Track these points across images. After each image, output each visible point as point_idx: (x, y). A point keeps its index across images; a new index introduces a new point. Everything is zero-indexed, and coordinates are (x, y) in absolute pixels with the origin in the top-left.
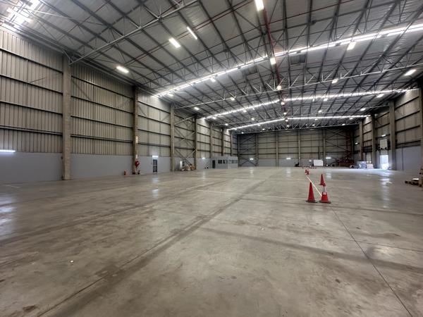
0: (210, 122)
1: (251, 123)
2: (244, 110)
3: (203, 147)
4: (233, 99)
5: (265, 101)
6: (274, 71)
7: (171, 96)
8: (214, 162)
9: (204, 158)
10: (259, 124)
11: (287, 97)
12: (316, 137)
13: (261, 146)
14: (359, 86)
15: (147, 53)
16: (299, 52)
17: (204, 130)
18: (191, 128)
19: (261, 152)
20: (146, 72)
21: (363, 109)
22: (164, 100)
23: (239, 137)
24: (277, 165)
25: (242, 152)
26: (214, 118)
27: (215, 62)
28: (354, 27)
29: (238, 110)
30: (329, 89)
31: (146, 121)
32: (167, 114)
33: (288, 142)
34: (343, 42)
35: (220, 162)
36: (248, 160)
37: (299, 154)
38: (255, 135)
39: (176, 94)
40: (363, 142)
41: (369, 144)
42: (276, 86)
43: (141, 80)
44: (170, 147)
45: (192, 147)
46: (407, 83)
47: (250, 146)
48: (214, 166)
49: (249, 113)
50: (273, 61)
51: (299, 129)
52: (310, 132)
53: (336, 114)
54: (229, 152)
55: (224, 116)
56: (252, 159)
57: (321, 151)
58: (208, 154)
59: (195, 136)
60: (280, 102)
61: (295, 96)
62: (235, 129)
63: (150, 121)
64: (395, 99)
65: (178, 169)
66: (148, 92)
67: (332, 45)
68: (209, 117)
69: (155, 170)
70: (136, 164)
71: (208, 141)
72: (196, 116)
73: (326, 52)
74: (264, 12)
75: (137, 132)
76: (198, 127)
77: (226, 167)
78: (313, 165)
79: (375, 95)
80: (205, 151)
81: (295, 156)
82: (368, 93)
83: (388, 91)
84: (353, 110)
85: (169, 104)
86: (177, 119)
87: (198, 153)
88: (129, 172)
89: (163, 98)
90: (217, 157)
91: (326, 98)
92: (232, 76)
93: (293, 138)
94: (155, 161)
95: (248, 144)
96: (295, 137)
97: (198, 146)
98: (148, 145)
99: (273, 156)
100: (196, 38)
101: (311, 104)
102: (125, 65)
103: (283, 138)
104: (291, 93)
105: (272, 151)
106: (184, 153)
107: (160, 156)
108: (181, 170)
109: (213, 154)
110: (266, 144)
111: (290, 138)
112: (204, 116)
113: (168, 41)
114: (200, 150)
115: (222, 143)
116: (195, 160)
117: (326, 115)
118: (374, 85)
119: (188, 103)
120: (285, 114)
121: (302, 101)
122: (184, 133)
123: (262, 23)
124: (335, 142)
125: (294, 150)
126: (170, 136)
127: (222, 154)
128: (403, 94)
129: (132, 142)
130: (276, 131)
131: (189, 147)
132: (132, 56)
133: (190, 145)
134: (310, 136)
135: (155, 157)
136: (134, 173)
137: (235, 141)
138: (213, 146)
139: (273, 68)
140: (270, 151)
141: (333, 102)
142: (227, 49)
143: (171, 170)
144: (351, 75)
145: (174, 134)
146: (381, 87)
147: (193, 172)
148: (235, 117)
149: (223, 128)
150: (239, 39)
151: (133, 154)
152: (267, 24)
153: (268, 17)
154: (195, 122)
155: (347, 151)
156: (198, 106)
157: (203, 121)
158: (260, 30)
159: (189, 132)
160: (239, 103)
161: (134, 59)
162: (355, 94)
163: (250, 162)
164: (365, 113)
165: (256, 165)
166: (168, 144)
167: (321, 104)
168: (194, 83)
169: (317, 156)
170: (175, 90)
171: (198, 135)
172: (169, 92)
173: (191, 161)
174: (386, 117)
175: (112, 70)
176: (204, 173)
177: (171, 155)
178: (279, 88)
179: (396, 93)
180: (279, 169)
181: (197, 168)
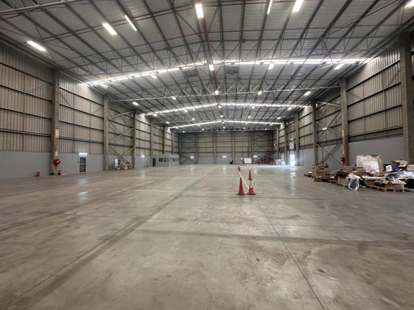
0: (150, 119)
1: (192, 123)
2: (185, 109)
3: (143, 144)
4: (174, 98)
5: (205, 103)
6: (213, 77)
7: (105, 86)
8: (154, 160)
9: (143, 156)
10: (199, 125)
11: (224, 102)
12: (246, 138)
13: (201, 145)
14: (276, 100)
15: (74, 33)
16: (233, 63)
17: (143, 127)
18: (129, 123)
19: (201, 150)
20: (71, 54)
21: (279, 118)
22: (95, 90)
23: (180, 135)
24: (215, 163)
25: (183, 150)
26: (155, 115)
27: (156, 59)
28: (272, 52)
29: (180, 110)
30: (256, 99)
31: (71, 112)
32: (100, 106)
33: (224, 143)
34: (266, 62)
35: (161, 160)
36: (189, 158)
37: (233, 153)
38: (195, 134)
39: (110, 85)
40: (279, 144)
41: (282, 146)
42: (214, 91)
43: (65, 64)
44: (103, 143)
45: (130, 144)
46: (305, 101)
47: (191, 145)
48: (154, 165)
49: (190, 113)
50: (212, 68)
51: (233, 131)
52: (241, 134)
53: (260, 120)
54: (171, 150)
55: (165, 113)
56: (192, 157)
57: (250, 150)
58: (148, 151)
59: (133, 133)
60: (217, 105)
61: (230, 102)
62: (177, 127)
63: (76, 113)
64: (298, 112)
65: (113, 168)
66: (75, 78)
67: (258, 63)
68: (150, 114)
69: (83, 169)
70: (56, 163)
71: (148, 139)
72: (135, 111)
73: (253, 67)
74: (204, 21)
75: (57, 124)
76: (137, 123)
77: (168, 165)
78: (244, 163)
79: (287, 108)
80: (145, 149)
81: (230, 154)
82: (282, 105)
83: (294, 106)
84: (272, 118)
85: (102, 95)
86: (112, 113)
87: (136, 151)
88: (44, 172)
89: (95, 87)
90: (158, 155)
91: (254, 106)
92: (173, 75)
93: (229, 138)
94: (83, 160)
95: (189, 143)
96: (230, 138)
97: (137, 143)
98: (74, 140)
99: (211, 155)
100: (135, 29)
101: (243, 109)
102: (41, 41)
103: (220, 139)
104: (226, 98)
105: (211, 150)
106: (120, 150)
107: (90, 153)
108: (116, 169)
109: (154, 152)
110: (205, 144)
111: (225, 138)
112: (144, 112)
113: (101, 25)
114: (139, 148)
115: (164, 142)
116: (133, 159)
117: (253, 120)
118: (286, 100)
119: (125, 97)
120: (222, 116)
121: (235, 106)
122: (120, 129)
123: (202, 30)
124: (260, 144)
125: (229, 150)
126: (103, 131)
127: (163, 153)
128: (303, 109)
129: (50, 137)
130: (214, 132)
131: (126, 144)
132: (52, 32)
133: (128, 142)
134: (241, 138)
135: (83, 154)
136: (52, 174)
137: (176, 139)
138: (154, 144)
139: (212, 73)
140: (209, 150)
141: (259, 109)
142: (169, 48)
143: (104, 169)
144: (271, 89)
145: (107, 129)
146: (290, 102)
147: (131, 171)
148: (176, 115)
149: (165, 126)
150: (181, 41)
151: (51, 150)
152: (206, 33)
153: (208, 27)
154: (133, 118)
155: (268, 151)
156: (137, 101)
157: (142, 117)
158: (201, 37)
159: (126, 128)
160: (181, 103)
161: (54, 36)
162: (274, 105)
163: (191, 160)
164: (280, 121)
165: (196, 163)
166: (100, 140)
167: (250, 111)
168: (133, 77)
169: (246, 155)
170: (110, 81)
171: (137, 132)
172: (103, 82)
173: (129, 159)
174: (293, 125)
175: (20, 44)
176: (143, 172)
177: (104, 152)
178: (217, 93)
179: (299, 108)
180: (216, 167)
181: (135, 166)
